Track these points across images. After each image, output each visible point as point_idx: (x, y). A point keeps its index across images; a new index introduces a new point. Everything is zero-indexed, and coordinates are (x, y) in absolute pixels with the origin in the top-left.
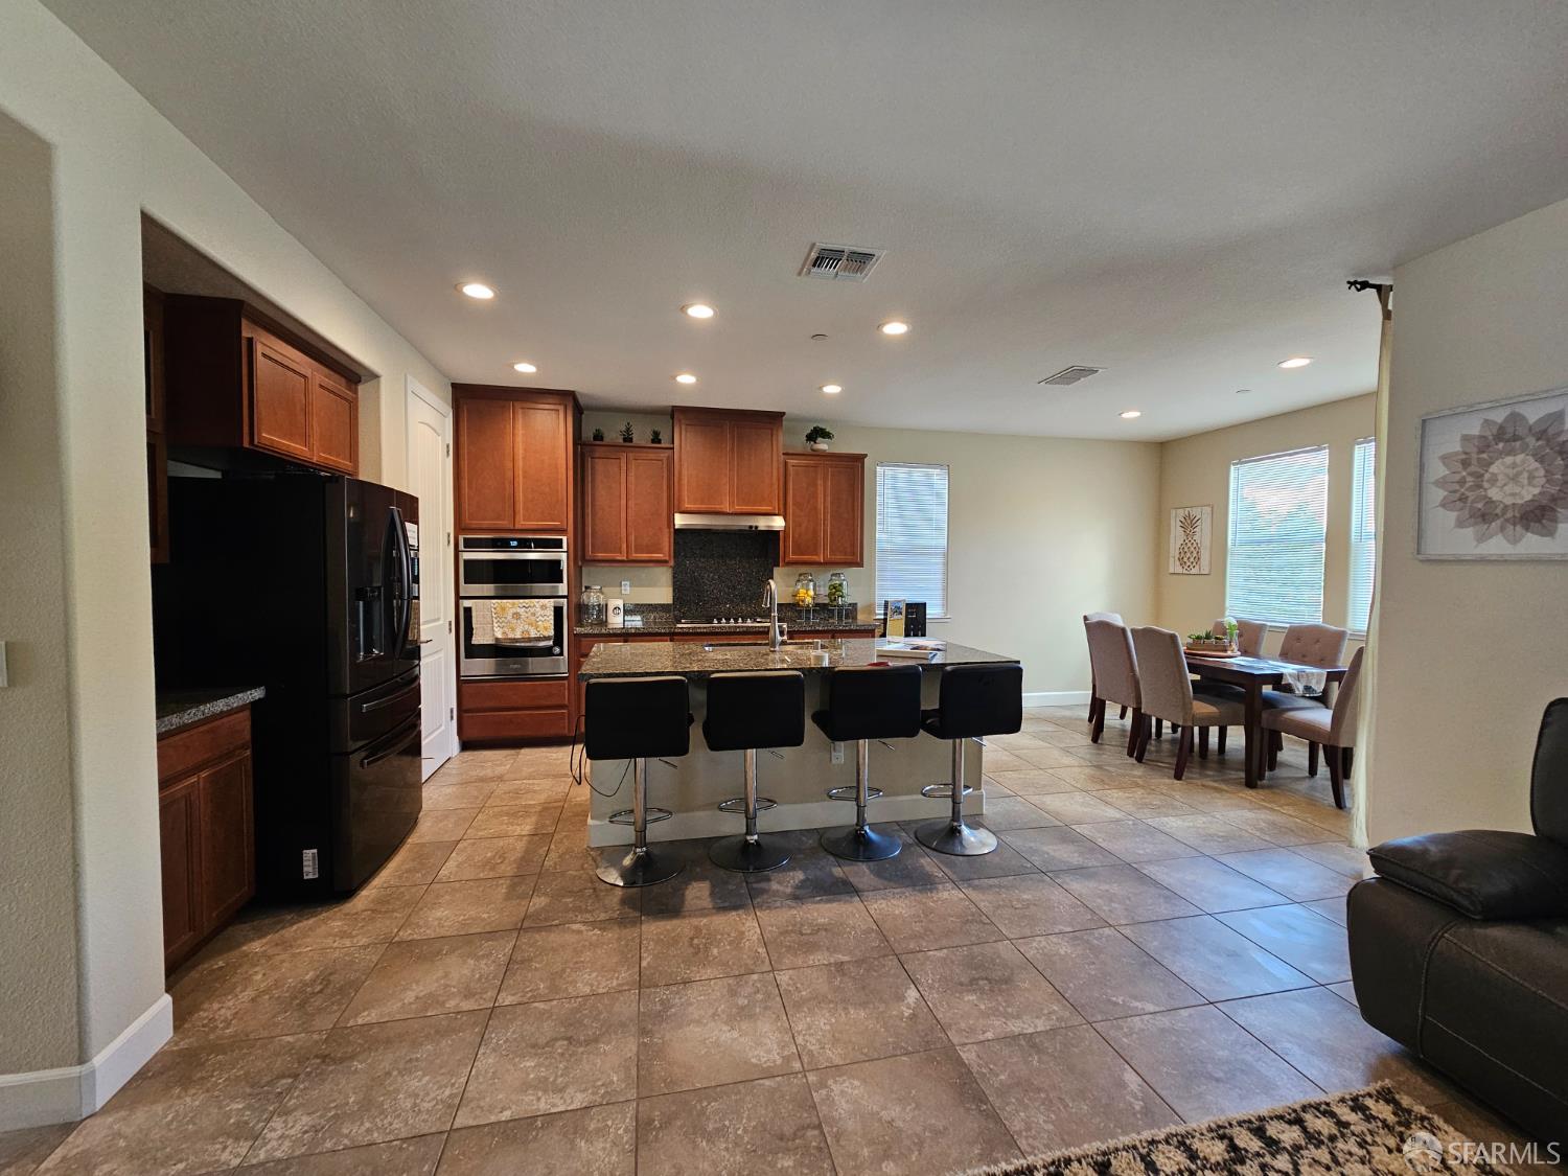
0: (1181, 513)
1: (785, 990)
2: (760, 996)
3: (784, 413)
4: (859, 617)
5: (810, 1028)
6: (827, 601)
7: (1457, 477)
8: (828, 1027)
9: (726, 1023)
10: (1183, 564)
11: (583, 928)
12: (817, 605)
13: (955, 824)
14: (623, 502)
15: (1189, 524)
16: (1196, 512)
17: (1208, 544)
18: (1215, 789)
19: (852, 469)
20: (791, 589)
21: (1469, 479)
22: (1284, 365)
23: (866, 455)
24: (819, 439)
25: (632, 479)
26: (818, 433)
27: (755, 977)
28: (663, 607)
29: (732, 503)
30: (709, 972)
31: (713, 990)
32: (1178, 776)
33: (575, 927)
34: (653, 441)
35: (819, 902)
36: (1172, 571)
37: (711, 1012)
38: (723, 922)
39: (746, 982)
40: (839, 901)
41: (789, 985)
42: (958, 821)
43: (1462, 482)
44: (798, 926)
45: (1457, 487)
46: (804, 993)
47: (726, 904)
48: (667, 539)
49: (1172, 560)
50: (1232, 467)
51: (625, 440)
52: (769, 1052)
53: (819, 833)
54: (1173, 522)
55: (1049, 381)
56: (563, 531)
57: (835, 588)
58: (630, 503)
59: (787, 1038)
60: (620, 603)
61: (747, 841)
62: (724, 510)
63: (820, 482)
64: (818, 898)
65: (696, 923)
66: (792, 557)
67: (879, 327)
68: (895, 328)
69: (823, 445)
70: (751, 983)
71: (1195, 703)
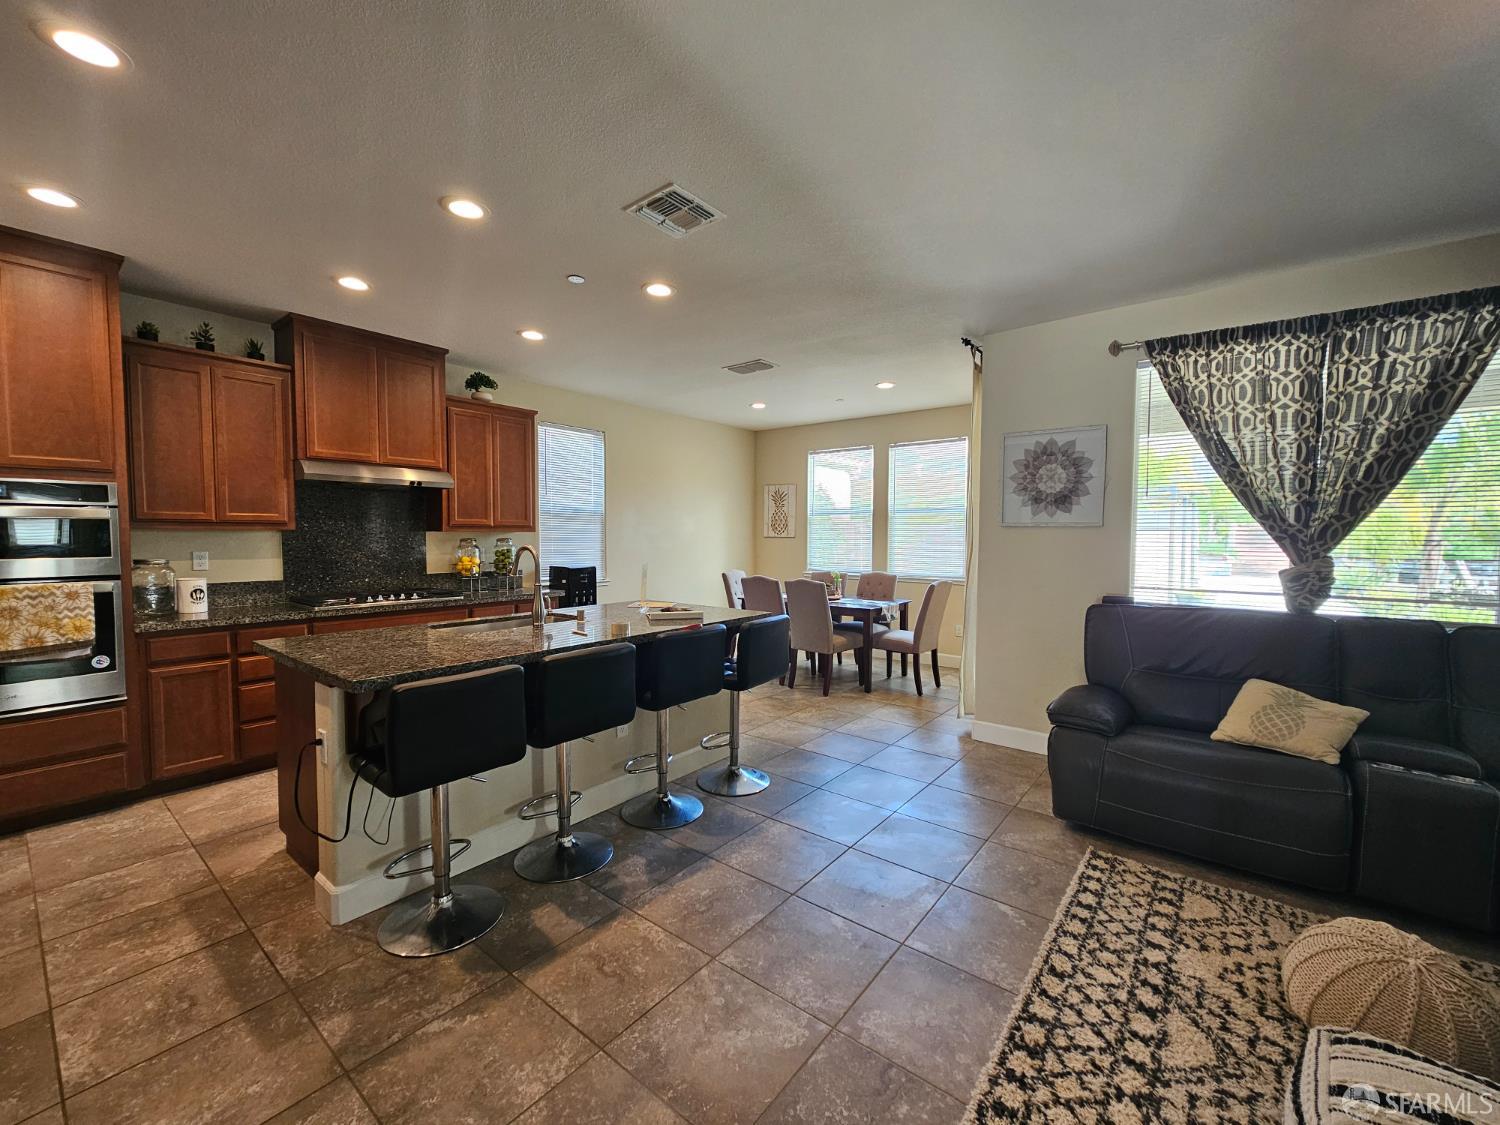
0: (773, 489)
1: (742, 969)
2: (728, 987)
3: (447, 351)
4: (524, 585)
5: (798, 991)
6: (493, 569)
7: (1021, 475)
8: (810, 981)
9: (727, 1028)
10: (775, 529)
11: (447, 1023)
12: (485, 574)
13: (733, 768)
14: (207, 439)
15: (779, 498)
16: (783, 489)
17: (794, 514)
18: (851, 697)
19: (521, 425)
20: (448, 557)
21: (1028, 477)
22: (880, 386)
23: (536, 412)
24: (483, 388)
25: (221, 404)
26: (478, 381)
27: (704, 972)
28: (269, 586)
29: (382, 451)
30: (657, 993)
31: (680, 1007)
32: (826, 694)
33: (434, 1027)
34: (250, 355)
35: (684, 877)
36: (766, 535)
37: (700, 1027)
38: (613, 936)
39: (703, 981)
40: (700, 869)
41: (740, 963)
42: (736, 764)
43: (1025, 478)
44: (690, 907)
45: (1022, 481)
46: (761, 963)
47: (597, 918)
48: (285, 495)
49: (766, 526)
50: (809, 456)
51: (199, 346)
52: (790, 1030)
53: (616, 812)
54: (766, 495)
55: (731, 368)
56: (109, 473)
57: (503, 555)
58: (222, 439)
59: (791, 1010)
60: (202, 583)
61: (561, 845)
62: (372, 459)
63: (489, 437)
64: (680, 875)
65: (587, 951)
66: (457, 519)
67: (644, 286)
68: (659, 290)
69: (487, 394)
70: (707, 980)
71: (835, 637)
